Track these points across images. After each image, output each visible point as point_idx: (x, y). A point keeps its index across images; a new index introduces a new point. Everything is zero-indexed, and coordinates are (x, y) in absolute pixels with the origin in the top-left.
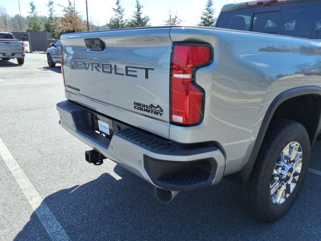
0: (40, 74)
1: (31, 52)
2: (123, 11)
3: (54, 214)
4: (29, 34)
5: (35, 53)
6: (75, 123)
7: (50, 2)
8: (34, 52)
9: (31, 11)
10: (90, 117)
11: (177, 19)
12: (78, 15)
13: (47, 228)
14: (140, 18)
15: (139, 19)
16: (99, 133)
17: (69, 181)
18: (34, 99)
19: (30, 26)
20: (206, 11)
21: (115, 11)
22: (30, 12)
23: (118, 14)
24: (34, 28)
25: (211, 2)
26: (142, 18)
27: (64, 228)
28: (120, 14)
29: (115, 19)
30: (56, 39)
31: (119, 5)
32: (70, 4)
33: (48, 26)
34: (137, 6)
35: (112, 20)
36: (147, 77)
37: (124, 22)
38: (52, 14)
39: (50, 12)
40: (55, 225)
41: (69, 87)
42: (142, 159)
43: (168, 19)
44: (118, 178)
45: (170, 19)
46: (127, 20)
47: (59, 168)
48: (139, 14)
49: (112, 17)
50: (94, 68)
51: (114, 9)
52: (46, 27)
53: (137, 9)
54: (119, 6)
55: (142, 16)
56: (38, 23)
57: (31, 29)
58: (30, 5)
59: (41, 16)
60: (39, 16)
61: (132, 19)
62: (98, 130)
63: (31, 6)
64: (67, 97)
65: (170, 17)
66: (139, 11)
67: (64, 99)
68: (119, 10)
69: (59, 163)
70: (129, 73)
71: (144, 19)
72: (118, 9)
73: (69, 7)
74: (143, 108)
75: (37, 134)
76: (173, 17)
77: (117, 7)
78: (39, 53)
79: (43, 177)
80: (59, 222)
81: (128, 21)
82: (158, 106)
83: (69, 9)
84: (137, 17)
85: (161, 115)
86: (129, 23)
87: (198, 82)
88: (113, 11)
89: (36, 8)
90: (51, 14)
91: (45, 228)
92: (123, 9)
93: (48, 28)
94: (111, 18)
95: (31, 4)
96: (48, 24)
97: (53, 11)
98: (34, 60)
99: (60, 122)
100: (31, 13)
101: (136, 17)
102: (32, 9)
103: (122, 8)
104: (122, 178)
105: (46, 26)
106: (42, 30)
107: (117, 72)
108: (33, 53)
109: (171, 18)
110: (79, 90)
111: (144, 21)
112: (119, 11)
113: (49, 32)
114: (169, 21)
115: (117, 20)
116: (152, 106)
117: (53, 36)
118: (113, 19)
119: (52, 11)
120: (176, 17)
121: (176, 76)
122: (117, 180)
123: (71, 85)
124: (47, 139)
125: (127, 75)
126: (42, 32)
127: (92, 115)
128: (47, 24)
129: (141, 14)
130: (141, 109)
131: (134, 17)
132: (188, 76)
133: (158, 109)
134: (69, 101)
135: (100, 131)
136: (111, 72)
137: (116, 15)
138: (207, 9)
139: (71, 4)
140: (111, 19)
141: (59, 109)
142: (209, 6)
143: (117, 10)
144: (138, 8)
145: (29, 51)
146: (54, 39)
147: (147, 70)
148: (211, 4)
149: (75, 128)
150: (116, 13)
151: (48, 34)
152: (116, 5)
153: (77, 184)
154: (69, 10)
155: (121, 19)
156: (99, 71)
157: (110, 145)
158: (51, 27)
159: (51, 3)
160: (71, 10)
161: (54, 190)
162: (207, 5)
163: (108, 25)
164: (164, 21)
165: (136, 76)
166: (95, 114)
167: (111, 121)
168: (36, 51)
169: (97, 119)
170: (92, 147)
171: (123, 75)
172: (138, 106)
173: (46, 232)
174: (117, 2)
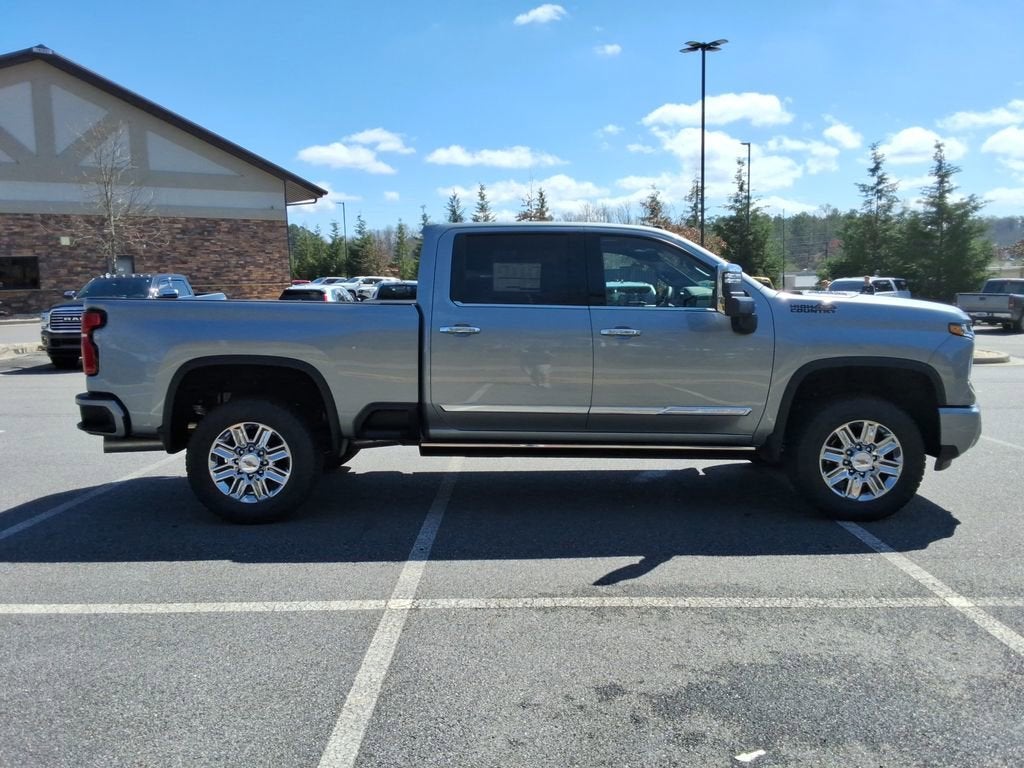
2: (894, 190)
14: (945, 203)
15: (941, 208)
21: (867, 191)
23: (874, 200)
28: (882, 198)
29: (865, 216)
31: (880, 173)
34: (935, 170)
37: (895, 220)
46: (903, 214)
48: (943, 194)
49: (854, 211)
51: (863, 186)
53: (936, 179)
54: (879, 177)
66: (941, 182)
68: (881, 187)
72: (879, 183)
73: (738, 195)
77: (872, 181)
81: (904, 217)
84: (936, 201)
88: (857, 191)
92: (895, 185)
103: (890, 182)
112: (879, 191)
115: (871, 216)
129: (948, 191)
137: (870, 202)
143: (873, 189)
144: (940, 176)
152: (871, 174)
155: (884, 213)
160: (742, 204)
174: (873, 166)
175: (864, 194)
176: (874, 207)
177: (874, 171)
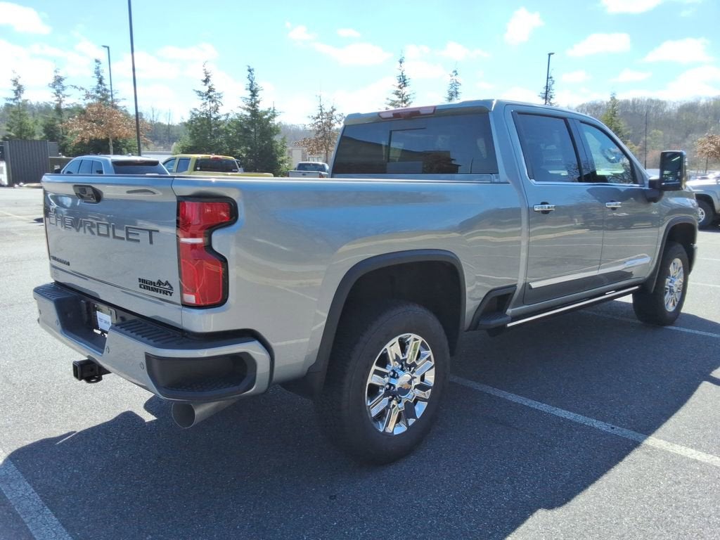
0: (26, 234)
1: (11, 185)
2: (220, 97)
3: (22, 473)
4: (7, 146)
5: (21, 186)
6: (59, 318)
7: (56, 77)
8: (18, 184)
9: (13, 96)
10: (84, 307)
11: (335, 113)
12: (119, 104)
13: (7, 491)
14: (257, 110)
15: (255, 113)
16: (99, 332)
17: (56, 426)
18: (7, 287)
19: (10, 126)
20: (396, 98)
21: (203, 96)
22: (11, 99)
23: (208, 103)
24: (20, 133)
25: (405, 80)
26: (262, 111)
27: (36, 491)
28: (212, 102)
29: (203, 114)
30: (70, 156)
31: (209, 84)
32: (100, 82)
33: (52, 128)
34: (248, 87)
35: (196, 115)
36: (151, 242)
37: (223, 118)
38: (61, 102)
39: (56, 98)
40: (22, 487)
41: (55, 258)
42: (143, 360)
43: (316, 113)
44: (149, 417)
45: (322, 112)
46: (228, 115)
47: (41, 407)
48: (255, 104)
49: (196, 109)
50: (87, 230)
51: (199, 92)
52: (45, 131)
53: (249, 93)
54: (210, 87)
55: (262, 107)
56: (30, 121)
57: (13, 134)
58: (12, 83)
59: (38, 103)
60: (33, 104)
61: (240, 113)
62: (97, 328)
63: (14, 85)
64: (52, 277)
65: (321, 109)
66: (253, 96)
67: (49, 280)
68: (211, 94)
69: (43, 399)
70: (130, 237)
71: (266, 113)
72: (209, 91)
73: (98, 88)
74: (151, 286)
75: (6, 352)
76: (327, 109)
77: (205, 89)
78: (28, 187)
79: (9, 420)
80: (29, 483)
81: (230, 117)
82: (167, 283)
83: (98, 92)
84: (251, 108)
85: (171, 294)
86: (232, 120)
87: (216, 247)
88: (196, 95)
89: (24, 92)
90: (58, 102)
91: (4, 492)
92: (220, 94)
93: (51, 132)
94: (193, 110)
95: (15, 81)
96: (52, 123)
97: (64, 97)
98: (16, 204)
99: (38, 320)
100: (14, 100)
101: (248, 110)
102: (16, 92)
103: (217, 91)
104: (156, 418)
105: (45, 127)
106: (37, 137)
107: (116, 235)
108: (14, 188)
109: (324, 111)
110: (68, 264)
111: (266, 117)
112: (210, 97)
113: (52, 140)
114: (318, 118)
115: (207, 114)
116: (160, 283)
117: (63, 149)
118: (197, 113)
119: (61, 96)
120: (334, 110)
121: (183, 240)
122: (146, 421)
123: (57, 257)
124: (24, 360)
125: (128, 239)
126: (37, 141)
127: (88, 303)
128: (48, 124)
129: (258, 102)
130: (148, 288)
131: (244, 109)
132: (199, 241)
133: (167, 287)
134: (57, 283)
135: (101, 330)
136: (108, 235)
137: (205, 104)
138: (397, 93)
139: (104, 81)
140: (193, 114)
141: (37, 296)
142: (400, 87)
143: (206, 95)
144: (252, 91)
145: (6, 183)
146: (64, 157)
147: (151, 232)
148: (405, 83)
149: (59, 327)
150: (205, 101)
151: (52, 145)
152: (204, 83)
153: (70, 430)
154: (99, 95)
155: (214, 112)
156: (93, 233)
157: (106, 347)
158: (59, 131)
159: (59, 80)
160: (103, 95)
161: (26, 439)
162: (399, 84)
163: (185, 124)
164: (309, 117)
165: (138, 241)
166: (93, 301)
167: (113, 311)
168: (21, 184)
169: (96, 309)
170: (84, 355)
171: (123, 239)
172: (145, 284)
173: (5, 497)
174: (204, 78)
175: (201, 97)
176: (208, 108)
177: (206, 81)
